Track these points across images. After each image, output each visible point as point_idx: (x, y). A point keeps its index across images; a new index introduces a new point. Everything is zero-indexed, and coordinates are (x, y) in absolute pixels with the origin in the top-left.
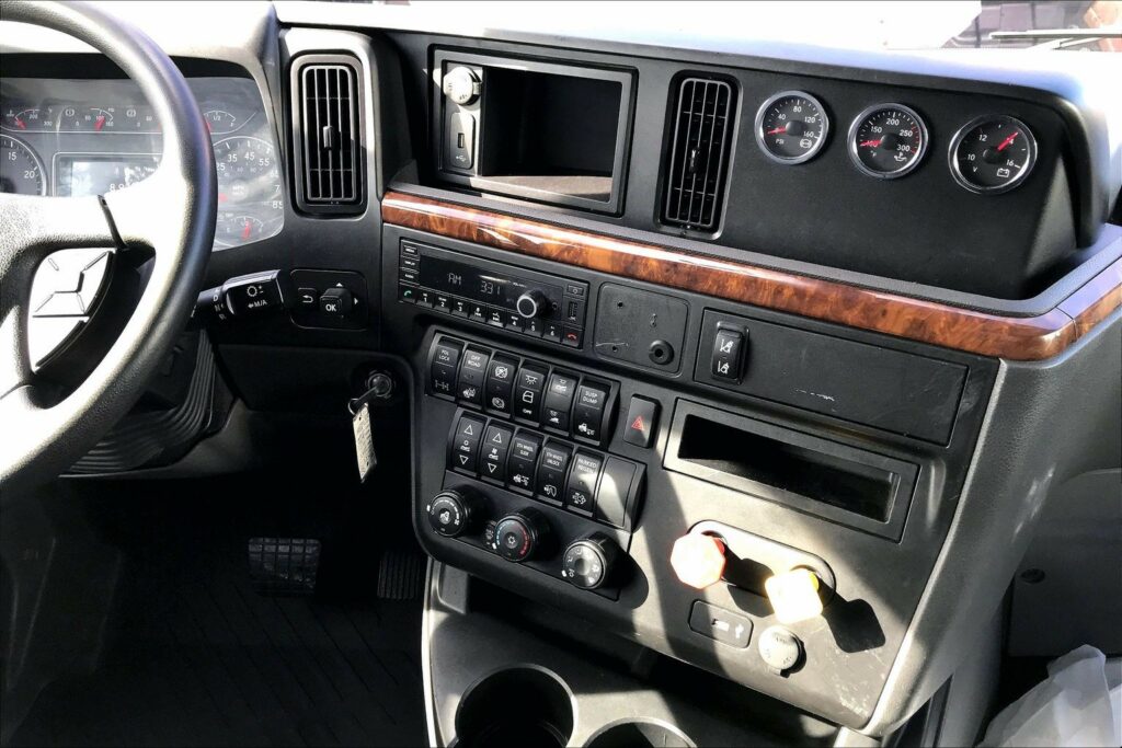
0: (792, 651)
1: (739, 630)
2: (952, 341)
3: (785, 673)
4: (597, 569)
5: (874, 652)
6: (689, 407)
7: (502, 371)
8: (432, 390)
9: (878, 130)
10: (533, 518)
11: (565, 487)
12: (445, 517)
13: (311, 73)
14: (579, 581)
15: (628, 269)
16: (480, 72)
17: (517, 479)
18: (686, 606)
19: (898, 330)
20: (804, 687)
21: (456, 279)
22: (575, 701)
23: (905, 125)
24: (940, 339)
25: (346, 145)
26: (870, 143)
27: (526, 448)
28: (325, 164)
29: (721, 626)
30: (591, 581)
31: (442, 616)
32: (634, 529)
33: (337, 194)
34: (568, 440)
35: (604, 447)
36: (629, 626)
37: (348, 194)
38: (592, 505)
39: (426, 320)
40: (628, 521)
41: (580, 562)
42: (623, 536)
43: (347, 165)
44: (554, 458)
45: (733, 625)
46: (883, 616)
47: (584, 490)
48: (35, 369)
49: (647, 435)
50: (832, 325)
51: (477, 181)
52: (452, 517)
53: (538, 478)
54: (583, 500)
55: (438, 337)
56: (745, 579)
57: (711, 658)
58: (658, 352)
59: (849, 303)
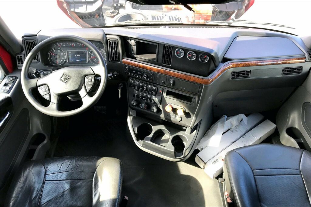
0: (181, 118)
1: (174, 116)
2: (198, 82)
3: (180, 121)
4: (156, 110)
5: (190, 118)
6: (167, 89)
7: (141, 84)
8: (130, 86)
9: (191, 54)
10: (147, 104)
11: (151, 99)
12: (134, 104)
13: (111, 42)
14: (153, 112)
15: (159, 71)
16: (136, 41)
17: (144, 99)
18: (167, 114)
19: (192, 81)
20: (182, 123)
21: (134, 72)
22: (152, 127)
23: (194, 53)
24: (197, 82)
25: (117, 52)
26: (189, 55)
27: (145, 95)
28: (113, 55)
29: (172, 116)
30: (155, 112)
31: (132, 117)
32: (160, 105)
33: (115, 59)
34: (151, 94)
35: (156, 94)
36: (160, 117)
37: (117, 59)
38: (154, 102)
39: (129, 77)
40: (159, 104)
41: (153, 109)
42: (159, 106)
43: (117, 55)
44: (149, 96)
45: (173, 116)
46: (191, 114)
47: (153, 100)
48: (88, 92)
49: (162, 93)
50: (184, 80)
51: (135, 56)
52: (135, 104)
53: (147, 99)
54: (153, 101)
55: (131, 79)
56: (174, 110)
57: (171, 120)
58: (163, 82)
59: (186, 77)
